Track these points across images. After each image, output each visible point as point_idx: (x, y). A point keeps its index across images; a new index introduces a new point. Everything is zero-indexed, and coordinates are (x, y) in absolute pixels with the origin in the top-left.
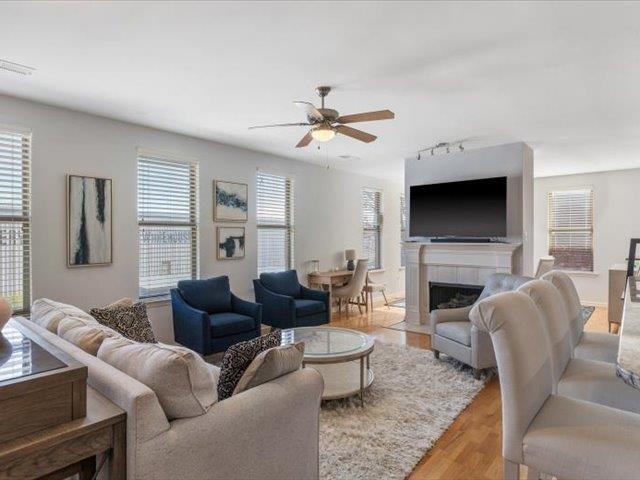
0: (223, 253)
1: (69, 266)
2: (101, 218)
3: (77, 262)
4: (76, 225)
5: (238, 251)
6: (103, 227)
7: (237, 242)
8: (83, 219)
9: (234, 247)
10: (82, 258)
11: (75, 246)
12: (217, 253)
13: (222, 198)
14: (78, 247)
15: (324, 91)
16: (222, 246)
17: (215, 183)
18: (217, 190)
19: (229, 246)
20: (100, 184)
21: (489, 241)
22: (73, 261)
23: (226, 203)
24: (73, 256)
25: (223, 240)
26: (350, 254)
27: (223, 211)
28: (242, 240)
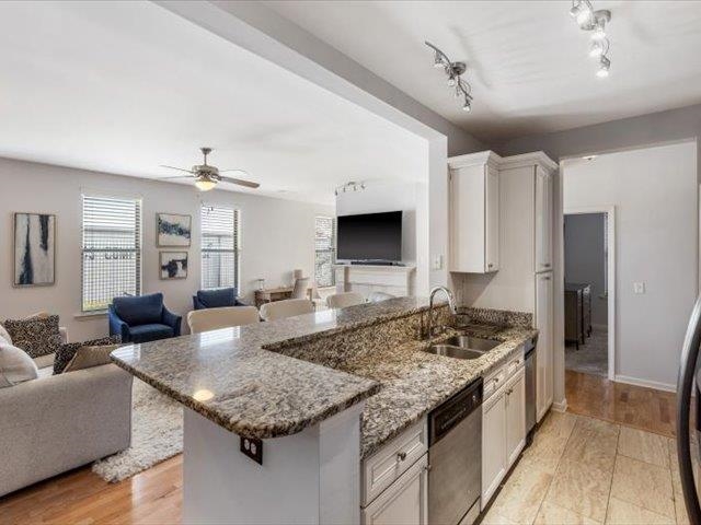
0: (165, 274)
1: (15, 286)
2: (45, 246)
3: (22, 282)
4: (21, 252)
5: (180, 272)
6: (46, 254)
7: (180, 265)
8: (28, 248)
9: (176, 268)
10: (26, 278)
11: (20, 269)
12: (160, 274)
13: (164, 228)
14: (22, 270)
15: (206, 151)
16: (164, 268)
17: (157, 215)
18: (160, 222)
19: (171, 268)
20: (44, 220)
21: (391, 264)
22: (17, 281)
23: (168, 232)
24: (18, 278)
25: (165, 263)
26: (298, 273)
27: (165, 238)
28: (185, 263)
